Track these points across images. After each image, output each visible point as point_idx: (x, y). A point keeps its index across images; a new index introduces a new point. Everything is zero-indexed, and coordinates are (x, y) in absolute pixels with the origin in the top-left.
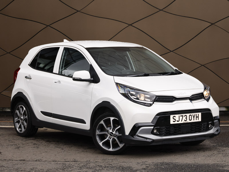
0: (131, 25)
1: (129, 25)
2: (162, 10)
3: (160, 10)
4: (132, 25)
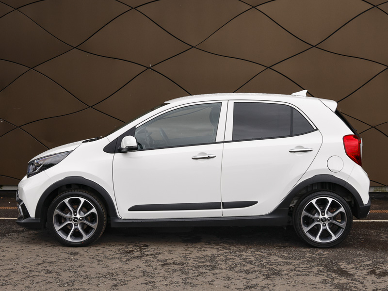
0: (269, 68)
1: (268, 68)
2: (315, 46)
3: (313, 46)
4: (271, 68)
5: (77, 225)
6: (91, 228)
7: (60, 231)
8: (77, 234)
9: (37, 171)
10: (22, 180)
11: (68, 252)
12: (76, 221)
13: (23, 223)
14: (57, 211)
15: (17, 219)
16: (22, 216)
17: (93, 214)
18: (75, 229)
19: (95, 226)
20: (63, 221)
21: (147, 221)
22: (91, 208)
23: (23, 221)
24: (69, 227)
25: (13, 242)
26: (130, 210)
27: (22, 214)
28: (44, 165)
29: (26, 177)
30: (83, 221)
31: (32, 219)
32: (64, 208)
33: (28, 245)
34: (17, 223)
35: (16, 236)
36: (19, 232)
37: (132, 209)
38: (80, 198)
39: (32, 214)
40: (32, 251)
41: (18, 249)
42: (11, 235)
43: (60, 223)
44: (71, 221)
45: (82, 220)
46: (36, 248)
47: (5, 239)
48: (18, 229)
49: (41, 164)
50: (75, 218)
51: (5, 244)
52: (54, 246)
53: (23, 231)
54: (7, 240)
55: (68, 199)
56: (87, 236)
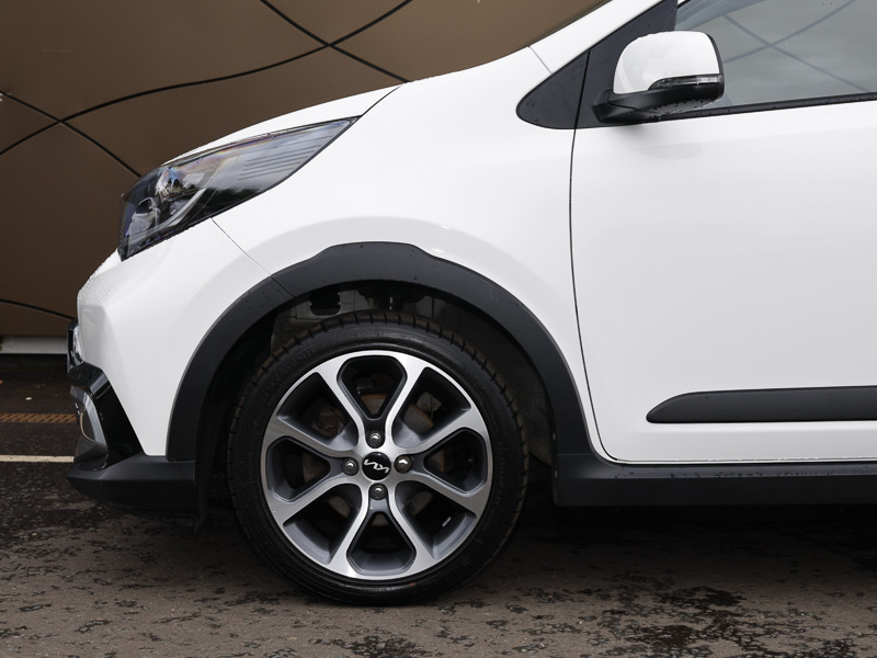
5: (385, 495)
6: (457, 511)
7: (293, 526)
8: (381, 542)
9: (174, 221)
10: (97, 273)
11: (349, 641)
12: (381, 475)
13: (106, 483)
14: (280, 426)
15: (70, 459)
16: (97, 447)
17: (466, 435)
18: (372, 516)
19: (474, 496)
20: (308, 476)
21: (745, 473)
22: (457, 406)
23: (106, 474)
24: (339, 505)
25: (53, 578)
26: (655, 417)
27: (100, 437)
28: (208, 192)
29: (115, 256)
30: (415, 475)
31: (154, 463)
32: (315, 406)
33: (129, 596)
34: (72, 480)
35: (62, 542)
36: (77, 522)
37: (672, 412)
38: (403, 358)
39: (153, 438)
40: (158, 630)
41: (82, 617)
42: (39, 537)
43: (297, 486)
44: (352, 472)
45: (411, 467)
46: (174, 610)
47: (14, 558)
48: (73, 506)
49: (193, 189)
50: (371, 457)
51: (15, 587)
52: (263, 598)
53: (93, 519)
54: (25, 562)
55: (339, 361)
56: (436, 549)
